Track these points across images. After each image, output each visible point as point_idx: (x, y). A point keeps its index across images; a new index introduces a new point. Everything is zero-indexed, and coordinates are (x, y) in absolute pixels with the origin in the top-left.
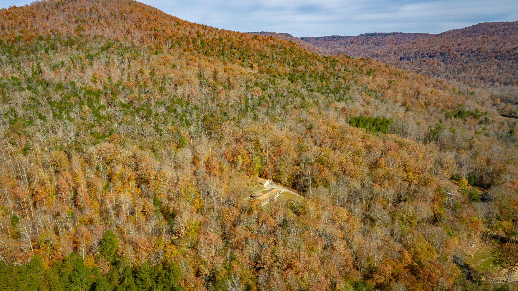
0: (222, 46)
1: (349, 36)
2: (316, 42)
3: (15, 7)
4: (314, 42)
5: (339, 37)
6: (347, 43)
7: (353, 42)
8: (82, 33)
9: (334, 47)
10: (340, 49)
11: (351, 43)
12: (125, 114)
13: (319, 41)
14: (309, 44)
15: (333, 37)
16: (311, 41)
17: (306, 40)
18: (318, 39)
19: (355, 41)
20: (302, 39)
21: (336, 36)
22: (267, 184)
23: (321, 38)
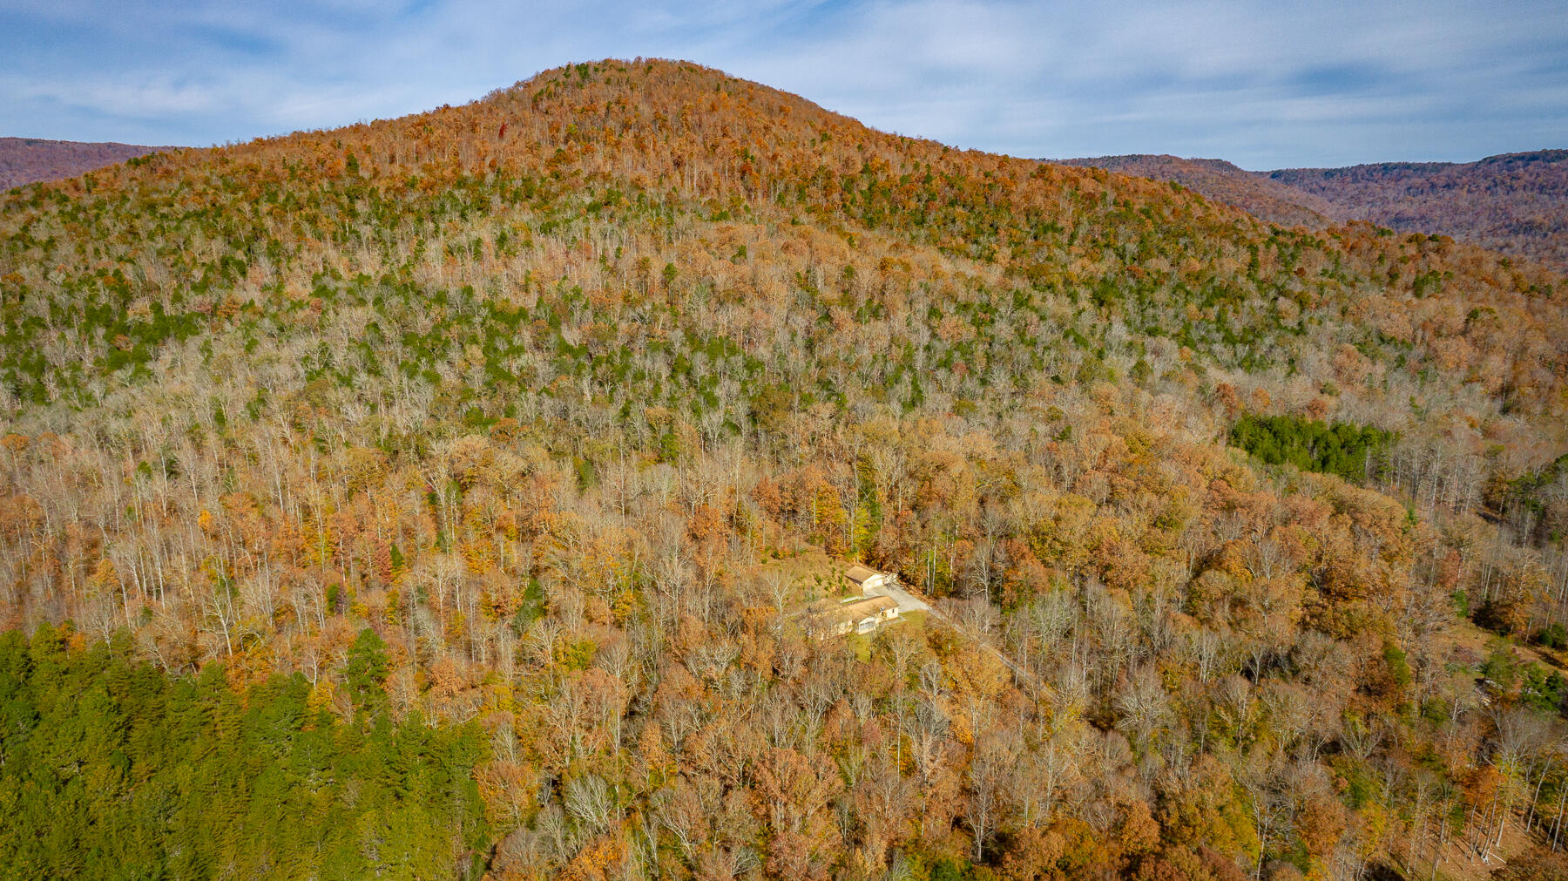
0: (925, 196)
1: (1443, 165)
2: (1323, 184)
3: (447, 107)
4: (1314, 186)
5: (1407, 166)
6: (1433, 186)
7: (1455, 184)
8: (562, 168)
9: (1384, 200)
10: (1402, 207)
11: (1448, 186)
12: (561, 370)
13: (1334, 183)
14: (1296, 193)
15: (1386, 168)
16: (1306, 181)
17: (1286, 180)
18: (1329, 174)
19: (1465, 179)
20: (1276, 175)
21: (1396, 166)
22: (875, 581)
23: (1341, 171)
